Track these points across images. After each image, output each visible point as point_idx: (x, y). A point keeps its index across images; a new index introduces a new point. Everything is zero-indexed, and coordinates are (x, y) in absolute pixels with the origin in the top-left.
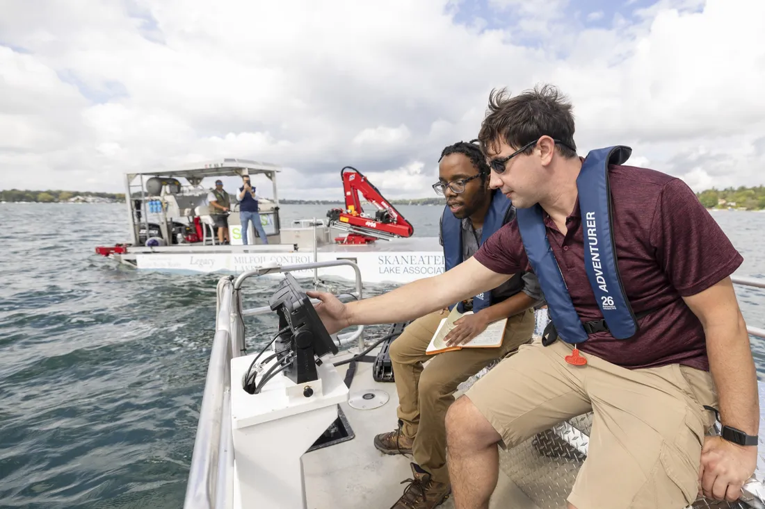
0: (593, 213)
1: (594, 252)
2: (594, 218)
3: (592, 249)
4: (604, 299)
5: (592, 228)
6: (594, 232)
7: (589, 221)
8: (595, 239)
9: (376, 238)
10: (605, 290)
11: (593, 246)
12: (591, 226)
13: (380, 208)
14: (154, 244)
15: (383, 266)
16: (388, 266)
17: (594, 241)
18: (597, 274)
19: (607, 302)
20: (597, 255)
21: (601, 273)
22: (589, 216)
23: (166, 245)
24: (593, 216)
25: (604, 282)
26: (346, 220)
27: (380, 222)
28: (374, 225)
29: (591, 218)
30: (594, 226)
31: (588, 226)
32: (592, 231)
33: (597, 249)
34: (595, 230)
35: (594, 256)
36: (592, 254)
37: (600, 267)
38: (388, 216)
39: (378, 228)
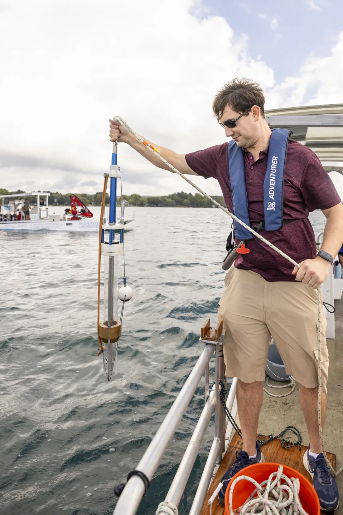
0: (277, 157)
1: (272, 176)
2: (277, 160)
3: (271, 175)
4: (270, 204)
5: (274, 164)
6: (275, 166)
7: (274, 160)
8: (275, 170)
9: (82, 218)
10: (272, 198)
11: (272, 173)
12: (274, 163)
13: (83, 208)
14: (5, 220)
15: (80, 226)
16: (82, 225)
17: (274, 171)
18: (270, 189)
19: (271, 206)
20: (274, 178)
21: (273, 188)
22: (274, 158)
23: (9, 221)
24: (276, 159)
25: (273, 194)
26: (71, 212)
27: (82, 212)
28: (80, 214)
29: (275, 159)
30: (276, 163)
31: (272, 163)
32: (274, 165)
33: (275, 175)
34: (276, 165)
35: (272, 178)
36: (271, 177)
37: (274, 185)
38: (85, 211)
39: (82, 214)
